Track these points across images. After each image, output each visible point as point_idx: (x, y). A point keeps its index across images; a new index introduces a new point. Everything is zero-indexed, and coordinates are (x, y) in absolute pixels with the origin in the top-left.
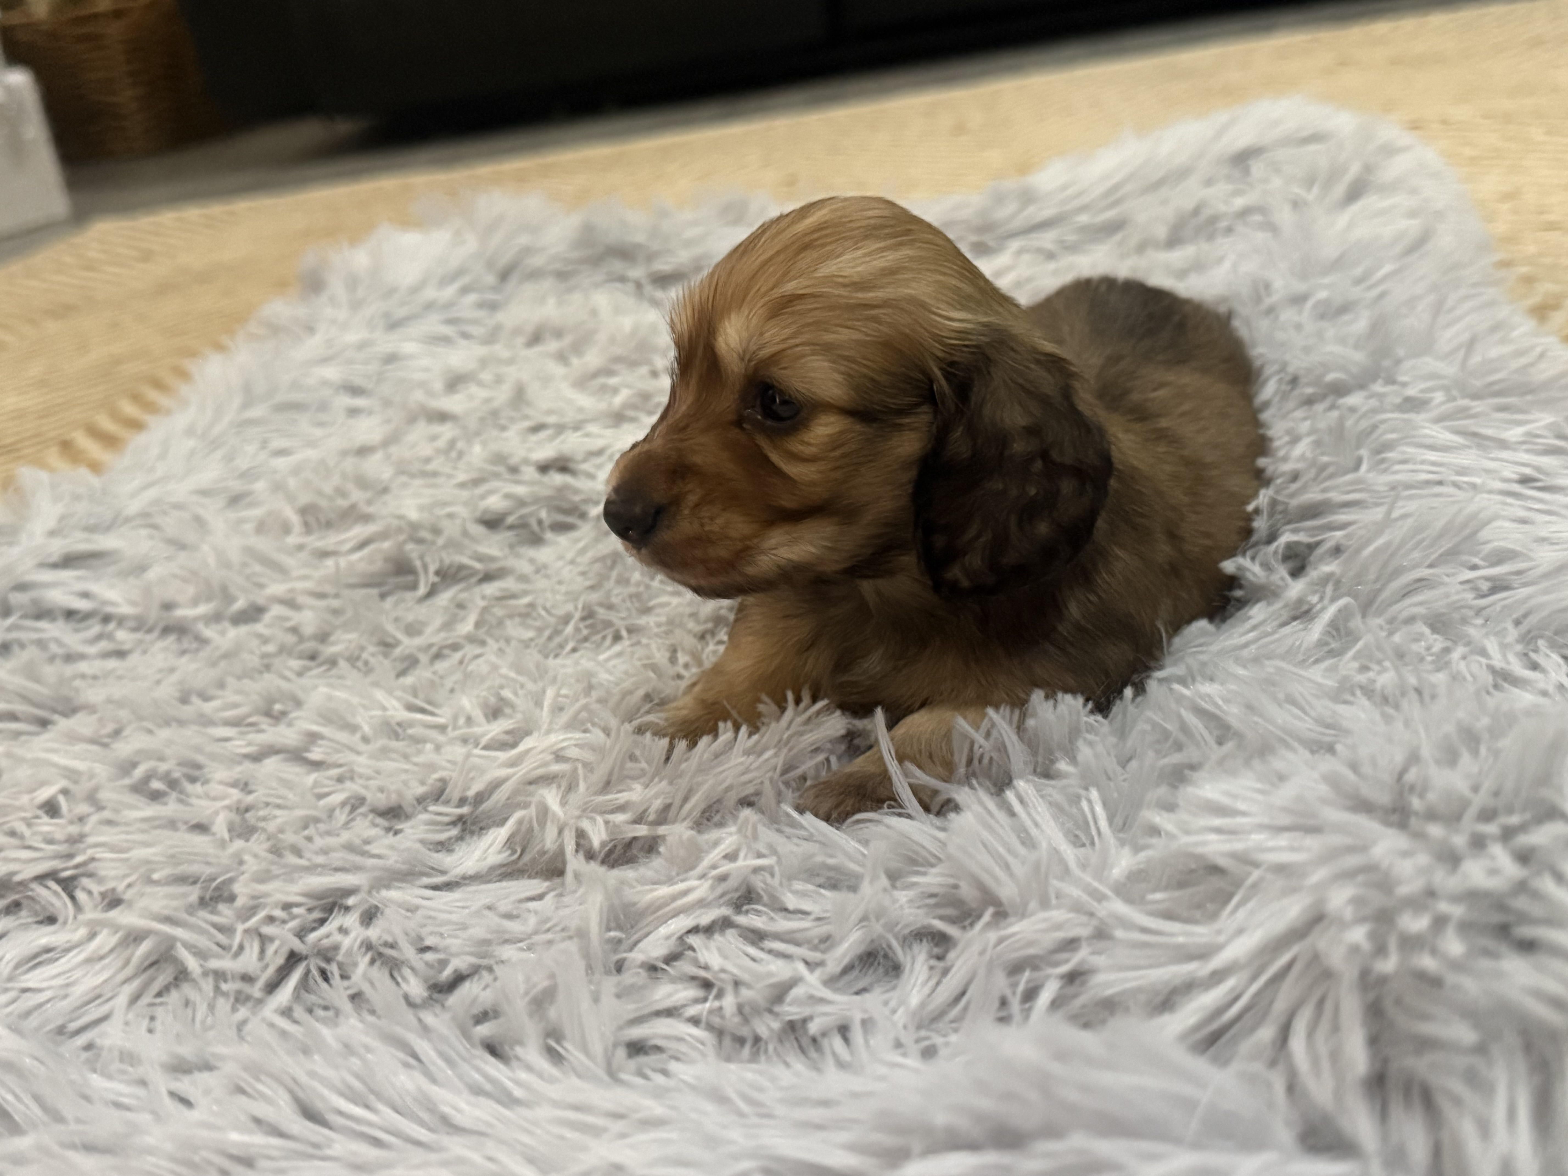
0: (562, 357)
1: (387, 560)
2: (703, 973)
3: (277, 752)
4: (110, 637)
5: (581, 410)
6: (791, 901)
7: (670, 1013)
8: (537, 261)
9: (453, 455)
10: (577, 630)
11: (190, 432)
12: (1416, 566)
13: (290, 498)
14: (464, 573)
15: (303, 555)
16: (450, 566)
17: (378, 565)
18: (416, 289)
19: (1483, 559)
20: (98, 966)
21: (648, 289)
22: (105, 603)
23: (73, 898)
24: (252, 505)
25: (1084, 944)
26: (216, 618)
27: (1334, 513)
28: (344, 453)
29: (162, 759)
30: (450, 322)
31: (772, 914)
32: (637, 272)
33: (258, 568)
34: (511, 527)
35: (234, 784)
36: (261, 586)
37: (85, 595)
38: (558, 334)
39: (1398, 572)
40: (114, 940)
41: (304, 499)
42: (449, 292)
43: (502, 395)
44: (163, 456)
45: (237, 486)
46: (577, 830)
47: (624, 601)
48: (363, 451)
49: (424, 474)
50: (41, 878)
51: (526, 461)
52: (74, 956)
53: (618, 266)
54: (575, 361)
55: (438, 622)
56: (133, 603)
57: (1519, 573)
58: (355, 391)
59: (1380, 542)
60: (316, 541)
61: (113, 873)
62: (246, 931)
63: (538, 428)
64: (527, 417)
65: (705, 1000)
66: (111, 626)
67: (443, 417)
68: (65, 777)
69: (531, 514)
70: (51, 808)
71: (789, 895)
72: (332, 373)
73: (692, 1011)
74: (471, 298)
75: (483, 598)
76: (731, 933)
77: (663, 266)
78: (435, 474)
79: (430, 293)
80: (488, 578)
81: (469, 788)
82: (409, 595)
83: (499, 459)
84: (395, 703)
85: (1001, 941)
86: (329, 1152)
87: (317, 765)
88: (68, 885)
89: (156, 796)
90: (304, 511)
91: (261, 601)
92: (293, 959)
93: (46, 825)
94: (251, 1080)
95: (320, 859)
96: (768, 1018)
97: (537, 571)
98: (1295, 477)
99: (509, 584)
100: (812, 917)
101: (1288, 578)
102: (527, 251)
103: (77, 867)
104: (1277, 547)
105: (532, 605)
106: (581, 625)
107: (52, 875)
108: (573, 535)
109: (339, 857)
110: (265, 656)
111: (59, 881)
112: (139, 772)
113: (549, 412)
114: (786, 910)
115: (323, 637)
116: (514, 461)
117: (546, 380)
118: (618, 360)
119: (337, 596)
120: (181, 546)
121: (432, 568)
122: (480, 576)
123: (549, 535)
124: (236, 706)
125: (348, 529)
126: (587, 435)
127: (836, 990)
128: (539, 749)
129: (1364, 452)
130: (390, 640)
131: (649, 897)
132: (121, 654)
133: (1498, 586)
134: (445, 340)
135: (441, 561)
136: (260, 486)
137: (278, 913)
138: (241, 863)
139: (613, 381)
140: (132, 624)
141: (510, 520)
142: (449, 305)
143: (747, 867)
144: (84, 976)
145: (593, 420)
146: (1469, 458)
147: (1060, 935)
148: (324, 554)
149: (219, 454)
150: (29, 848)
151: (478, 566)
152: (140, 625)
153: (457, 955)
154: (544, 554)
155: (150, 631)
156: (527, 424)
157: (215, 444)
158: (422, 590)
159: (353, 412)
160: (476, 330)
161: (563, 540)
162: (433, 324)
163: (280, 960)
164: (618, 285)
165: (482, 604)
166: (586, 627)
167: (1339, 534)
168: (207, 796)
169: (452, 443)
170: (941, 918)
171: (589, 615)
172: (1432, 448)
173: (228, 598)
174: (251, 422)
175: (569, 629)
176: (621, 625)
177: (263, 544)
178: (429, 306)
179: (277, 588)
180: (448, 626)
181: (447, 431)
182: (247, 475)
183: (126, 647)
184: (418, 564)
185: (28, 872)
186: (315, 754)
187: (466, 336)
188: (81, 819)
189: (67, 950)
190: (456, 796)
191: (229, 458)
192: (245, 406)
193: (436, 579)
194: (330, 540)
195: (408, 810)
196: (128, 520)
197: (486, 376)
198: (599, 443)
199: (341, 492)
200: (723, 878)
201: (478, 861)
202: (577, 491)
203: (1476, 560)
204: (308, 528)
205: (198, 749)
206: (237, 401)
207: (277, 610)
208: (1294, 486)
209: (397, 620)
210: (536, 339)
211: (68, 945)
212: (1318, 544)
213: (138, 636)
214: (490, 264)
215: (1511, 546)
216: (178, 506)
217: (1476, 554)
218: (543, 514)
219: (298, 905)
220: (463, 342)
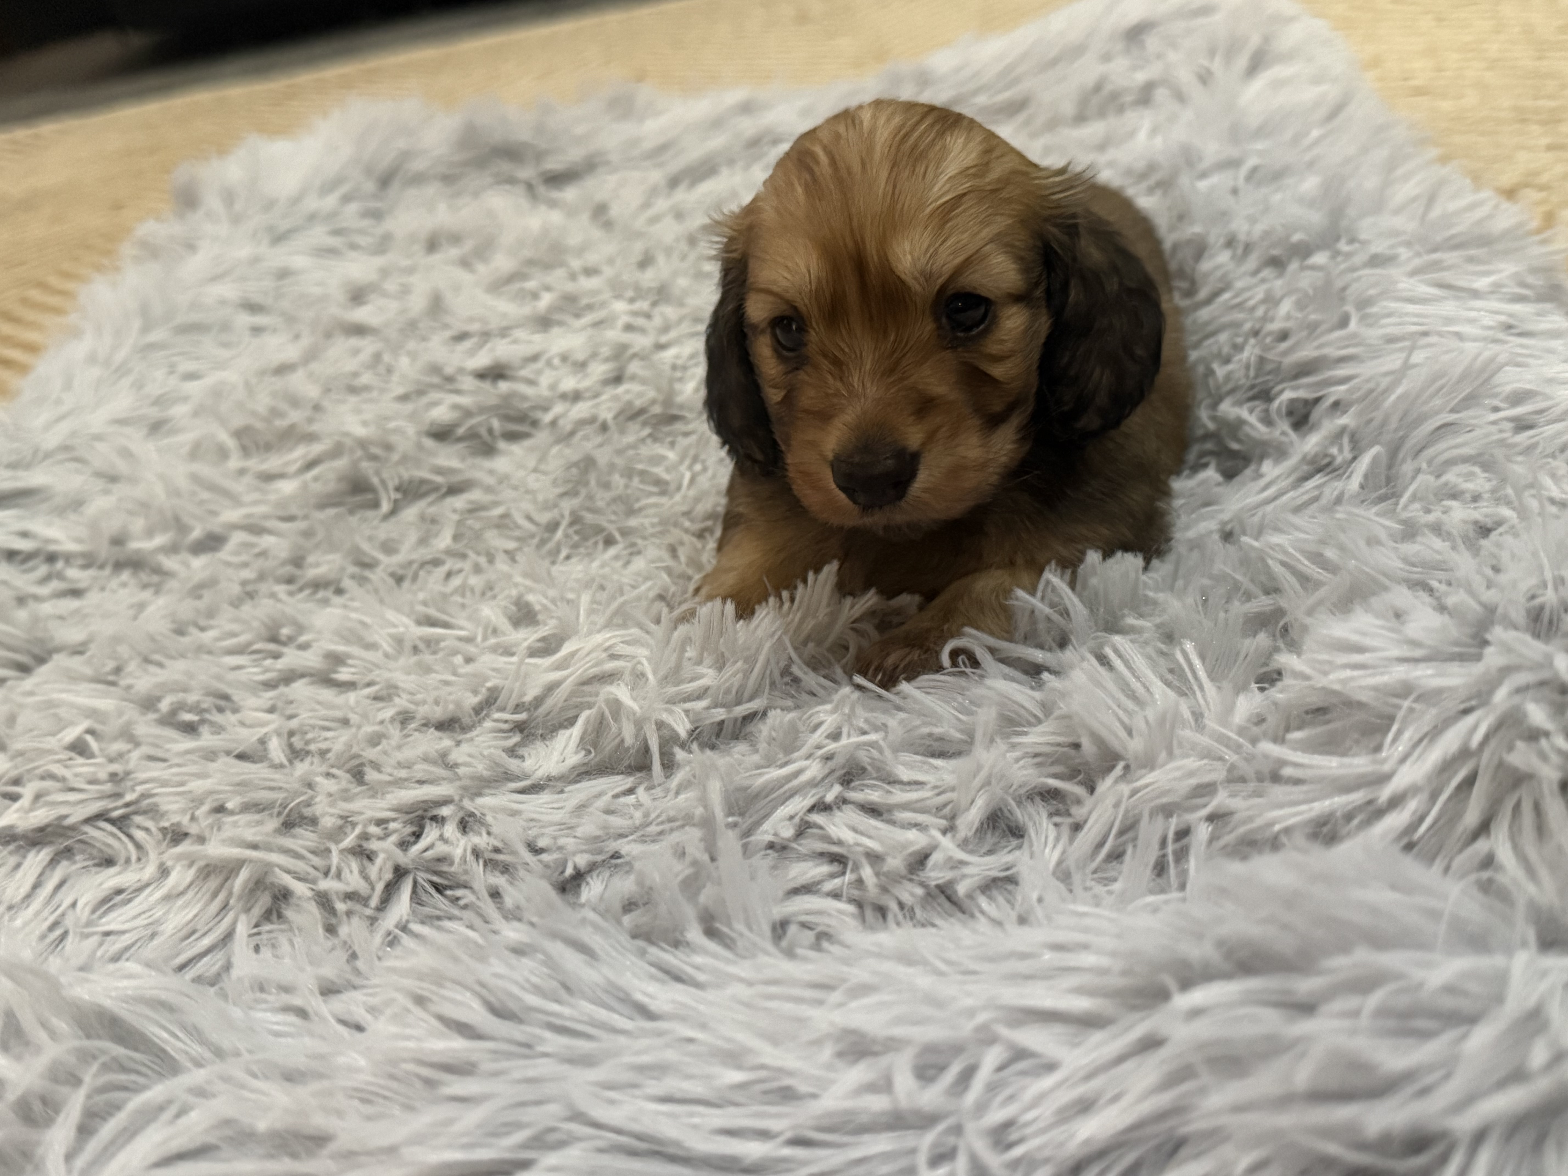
0: (465, 263)
1: (340, 479)
2: (835, 849)
3: (302, 676)
4: (60, 576)
5: (505, 315)
6: (904, 774)
7: (807, 889)
8: (418, 165)
9: (381, 369)
10: (567, 536)
11: (92, 359)
12: (1437, 413)
13: (223, 422)
14: (424, 488)
15: (248, 479)
16: (410, 482)
17: (332, 486)
18: (296, 200)
19: (1501, 401)
20: (180, 902)
21: (542, 189)
22: (48, 541)
23: (130, 837)
24: (174, 431)
25: (1220, 788)
26: (173, 549)
27: (1329, 369)
28: (262, 373)
29: (185, 690)
30: (337, 232)
31: (887, 787)
32: (526, 172)
33: (205, 495)
34: (460, 439)
35: (271, 710)
36: (214, 513)
37: (25, 535)
38: (455, 239)
39: (1421, 419)
40: (191, 873)
41: (238, 421)
42: (331, 201)
43: (417, 303)
44: (68, 386)
45: (154, 413)
46: (656, 723)
47: (608, 504)
48: (282, 369)
49: (353, 390)
50: (90, 820)
51: (461, 370)
52: (150, 895)
53: (505, 167)
54: (481, 268)
55: (413, 537)
56: (79, 541)
57: (1541, 412)
58: (253, 308)
59: (1400, 391)
60: (255, 464)
61: (174, 807)
62: (342, 851)
63: (461, 337)
64: (446, 326)
65: (843, 873)
66: (60, 565)
67: (359, 330)
68: (87, 717)
69: (480, 424)
70: (79, 748)
71: (901, 767)
72: (228, 290)
73: (829, 886)
74: (353, 208)
75: (455, 511)
76: (847, 808)
77: (553, 164)
78: (366, 388)
79: (312, 203)
80: (454, 490)
81: (525, 695)
82: (370, 514)
83: (435, 369)
84: (405, 620)
85: (1134, 792)
86: (540, 1049)
87: (350, 686)
88: (121, 823)
89: (190, 729)
90: (240, 434)
91: (217, 529)
92: (400, 873)
93: (82, 767)
94: (434, 988)
95: (403, 773)
96: (908, 885)
97: (500, 482)
98: (1284, 336)
99: (476, 495)
100: (929, 786)
101: (1293, 435)
102: (406, 155)
103: (127, 805)
104: (1280, 404)
105: (506, 516)
106: (571, 531)
107: (101, 816)
108: (527, 443)
109: (421, 769)
110: (244, 583)
111: (112, 822)
112: (165, 705)
113: (471, 320)
114: (901, 783)
115: (298, 561)
116: (449, 370)
117: (457, 288)
118: (530, 262)
119: (306, 517)
120: (113, 479)
121: (391, 485)
122: (444, 490)
123: (502, 445)
124: (234, 635)
125: (291, 450)
126: (515, 342)
127: (971, 852)
128: (585, 651)
129: (1349, 308)
130: (367, 560)
131: (761, 781)
132: (76, 593)
133: (1522, 425)
134: (332, 252)
135: (400, 477)
136: (179, 411)
137: (373, 829)
138: (310, 785)
139: (531, 285)
140: (80, 562)
141: (461, 431)
142: (332, 215)
143: (852, 743)
144: (168, 912)
145: (517, 326)
146: (1449, 308)
147: (1193, 781)
148: (269, 477)
149: (126, 381)
150: (72, 790)
151: (439, 479)
152: (89, 561)
153: (574, 854)
154: (501, 464)
155: (102, 567)
156: (448, 334)
157: (122, 370)
158: (385, 507)
159: (257, 330)
160: (362, 241)
161: (517, 449)
162: (319, 235)
163: (388, 876)
164: (507, 187)
165: (456, 517)
166: (576, 532)
167: (1343, 388)
168: (242, 724)
169: (377, 357)
170: (1055, 776)
171: (576, 520)
172: (1411, 300)
173: (182, 528)
174: (152, 347)
175: (559, 534)
176: (612, 529)
177: (205, 470)
178: (312, 218)
179: (231, 515)
180: (423, 541)
181: (368, 346)
182: (159, 401)
183: (82, 585)
184: (375, 481)
185: (77, 815)
186: (344, 674)
187: (354, 247)
188: (120, 757)
189: (139, 890)
190: (511, 704)
191: (139, 385)
192: (146, 329)
193: (398, 496)
194: (273, 463)
195: (466, 720)
196: (48, 455)
197: (391, 286)
198: (529, 350)
199: (275, 413)
200: (828, 758)
201: (557, 763)
202: (524, 398)
203: (1496, 402)
204: (246, 451)
205: (219, 678)
206: (137, 324)
207: (238, 538)
208: (1284, 345)
209: (370, 539)
210: (432, 245)
211: (139, 884)
212: (1317, 400)
213: (91, 572)
214: (368, 171)
215: (1528, 387)
216: (99, 437)
217: (1495, 396)
218: (496, 424)
219: (394, 820)
220: (353, 254)
